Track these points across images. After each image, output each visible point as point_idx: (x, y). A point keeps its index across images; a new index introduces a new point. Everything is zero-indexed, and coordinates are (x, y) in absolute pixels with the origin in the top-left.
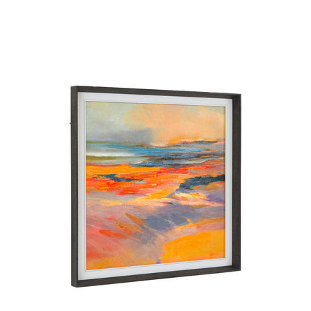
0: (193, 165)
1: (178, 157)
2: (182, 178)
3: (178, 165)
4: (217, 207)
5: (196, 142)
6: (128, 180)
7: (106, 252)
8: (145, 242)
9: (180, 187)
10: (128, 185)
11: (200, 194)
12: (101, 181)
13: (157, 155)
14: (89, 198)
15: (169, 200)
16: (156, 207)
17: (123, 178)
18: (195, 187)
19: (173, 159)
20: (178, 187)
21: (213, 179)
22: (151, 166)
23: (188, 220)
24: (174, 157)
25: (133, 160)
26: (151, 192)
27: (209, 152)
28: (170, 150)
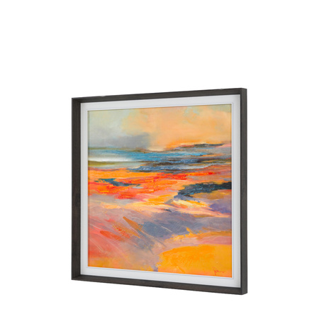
0: (194, 170)
1: (177, 162)
2: (181, 184)
3: (176, 170)
4: (222, 219)
5: (197, 146)
6: (126, 184)
7: (106, 252)
8: (142, 248)
9: (179, 193)
10: (126, 189)
11: (202, 202)
12: (101, 184)
13: (154, 160)
14: (91, 200)
15: (167, 207)
16: (153, 213)
17: (121, 183)
18: (195, 195)
19: (171, 164)
20: (176, 194)
21: (217, 187)
22: (148, 171)
23: (188, 230)
24: (172, 162)
25: (131, 165)
26: (148, 197)
27: (213, 156)
28: (169, 155)
